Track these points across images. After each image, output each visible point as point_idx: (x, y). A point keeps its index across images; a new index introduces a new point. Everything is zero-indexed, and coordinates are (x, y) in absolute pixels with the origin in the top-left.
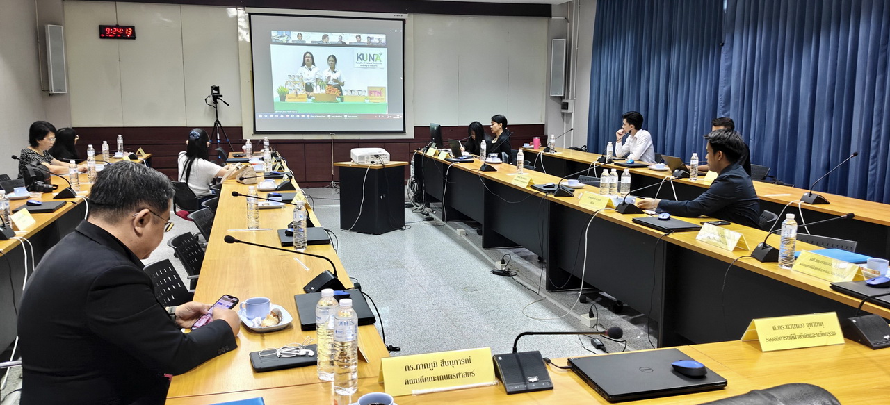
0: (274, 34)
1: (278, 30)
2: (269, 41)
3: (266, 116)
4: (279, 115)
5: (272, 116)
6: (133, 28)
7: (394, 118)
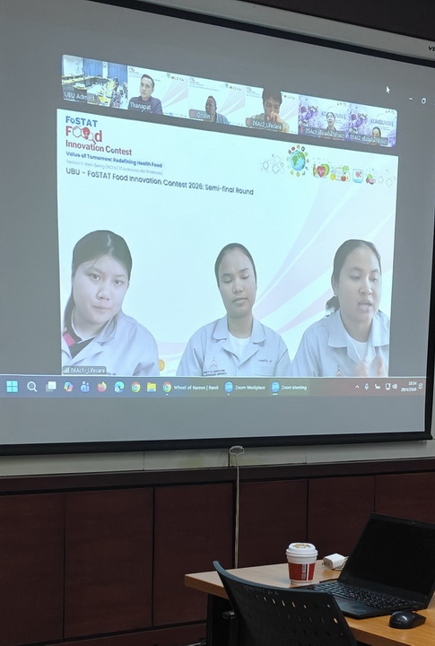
1: (85, 52)
2: (53, 95)
4: (76, 382)
7: (403, 389)
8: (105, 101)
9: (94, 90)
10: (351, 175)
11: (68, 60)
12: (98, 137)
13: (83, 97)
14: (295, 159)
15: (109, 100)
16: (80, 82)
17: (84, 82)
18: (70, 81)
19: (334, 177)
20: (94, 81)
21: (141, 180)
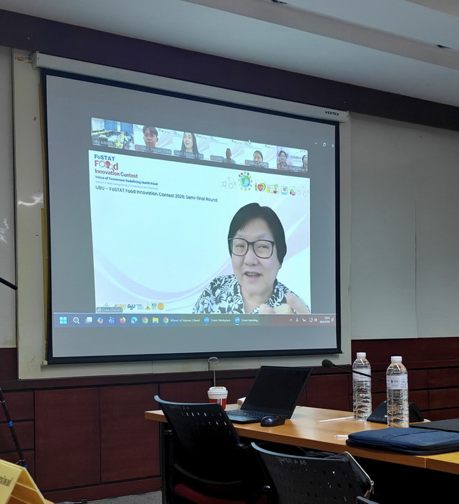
0: (97, 125)
1: (105, 116)
2: (87, 142)
3: (76, 320)
4: (106, 317)
5: (90, 319)
7: (321, 322)
8: (119, 145)
9: (112, 138)
10: (279, 189)
11: (95, 121)
12: (116, 167)
13: (105, 143)
14: (243, 180)
15: (122, 145)
16: (103, 134)
17: (106, 134)
18: (97, 133)
19: (269, 191)
20: (112, 133)
21: (144, 193)
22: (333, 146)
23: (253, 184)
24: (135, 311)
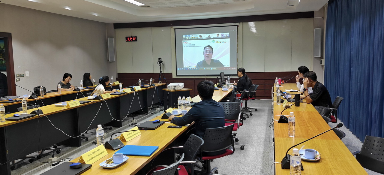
0: (184, 36)
2: (182, 39)
3: (181, 69)
4: (185, 68)
6: (136, 37)
7: (233, 69)
9: (187, 38)
10: (222, 42)
12: (186, 43)
14: (213, 41)
18: (184, 37)
21: (192, 46)
22: (236, 30)
23: (215, 42)
24: (191, 67)
